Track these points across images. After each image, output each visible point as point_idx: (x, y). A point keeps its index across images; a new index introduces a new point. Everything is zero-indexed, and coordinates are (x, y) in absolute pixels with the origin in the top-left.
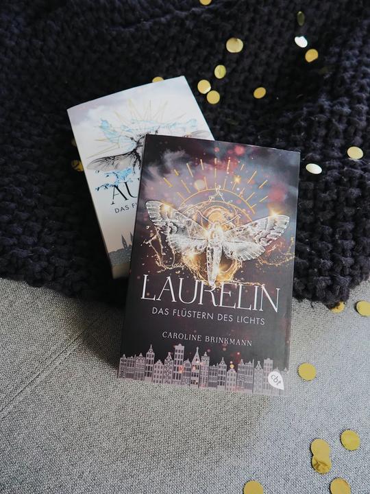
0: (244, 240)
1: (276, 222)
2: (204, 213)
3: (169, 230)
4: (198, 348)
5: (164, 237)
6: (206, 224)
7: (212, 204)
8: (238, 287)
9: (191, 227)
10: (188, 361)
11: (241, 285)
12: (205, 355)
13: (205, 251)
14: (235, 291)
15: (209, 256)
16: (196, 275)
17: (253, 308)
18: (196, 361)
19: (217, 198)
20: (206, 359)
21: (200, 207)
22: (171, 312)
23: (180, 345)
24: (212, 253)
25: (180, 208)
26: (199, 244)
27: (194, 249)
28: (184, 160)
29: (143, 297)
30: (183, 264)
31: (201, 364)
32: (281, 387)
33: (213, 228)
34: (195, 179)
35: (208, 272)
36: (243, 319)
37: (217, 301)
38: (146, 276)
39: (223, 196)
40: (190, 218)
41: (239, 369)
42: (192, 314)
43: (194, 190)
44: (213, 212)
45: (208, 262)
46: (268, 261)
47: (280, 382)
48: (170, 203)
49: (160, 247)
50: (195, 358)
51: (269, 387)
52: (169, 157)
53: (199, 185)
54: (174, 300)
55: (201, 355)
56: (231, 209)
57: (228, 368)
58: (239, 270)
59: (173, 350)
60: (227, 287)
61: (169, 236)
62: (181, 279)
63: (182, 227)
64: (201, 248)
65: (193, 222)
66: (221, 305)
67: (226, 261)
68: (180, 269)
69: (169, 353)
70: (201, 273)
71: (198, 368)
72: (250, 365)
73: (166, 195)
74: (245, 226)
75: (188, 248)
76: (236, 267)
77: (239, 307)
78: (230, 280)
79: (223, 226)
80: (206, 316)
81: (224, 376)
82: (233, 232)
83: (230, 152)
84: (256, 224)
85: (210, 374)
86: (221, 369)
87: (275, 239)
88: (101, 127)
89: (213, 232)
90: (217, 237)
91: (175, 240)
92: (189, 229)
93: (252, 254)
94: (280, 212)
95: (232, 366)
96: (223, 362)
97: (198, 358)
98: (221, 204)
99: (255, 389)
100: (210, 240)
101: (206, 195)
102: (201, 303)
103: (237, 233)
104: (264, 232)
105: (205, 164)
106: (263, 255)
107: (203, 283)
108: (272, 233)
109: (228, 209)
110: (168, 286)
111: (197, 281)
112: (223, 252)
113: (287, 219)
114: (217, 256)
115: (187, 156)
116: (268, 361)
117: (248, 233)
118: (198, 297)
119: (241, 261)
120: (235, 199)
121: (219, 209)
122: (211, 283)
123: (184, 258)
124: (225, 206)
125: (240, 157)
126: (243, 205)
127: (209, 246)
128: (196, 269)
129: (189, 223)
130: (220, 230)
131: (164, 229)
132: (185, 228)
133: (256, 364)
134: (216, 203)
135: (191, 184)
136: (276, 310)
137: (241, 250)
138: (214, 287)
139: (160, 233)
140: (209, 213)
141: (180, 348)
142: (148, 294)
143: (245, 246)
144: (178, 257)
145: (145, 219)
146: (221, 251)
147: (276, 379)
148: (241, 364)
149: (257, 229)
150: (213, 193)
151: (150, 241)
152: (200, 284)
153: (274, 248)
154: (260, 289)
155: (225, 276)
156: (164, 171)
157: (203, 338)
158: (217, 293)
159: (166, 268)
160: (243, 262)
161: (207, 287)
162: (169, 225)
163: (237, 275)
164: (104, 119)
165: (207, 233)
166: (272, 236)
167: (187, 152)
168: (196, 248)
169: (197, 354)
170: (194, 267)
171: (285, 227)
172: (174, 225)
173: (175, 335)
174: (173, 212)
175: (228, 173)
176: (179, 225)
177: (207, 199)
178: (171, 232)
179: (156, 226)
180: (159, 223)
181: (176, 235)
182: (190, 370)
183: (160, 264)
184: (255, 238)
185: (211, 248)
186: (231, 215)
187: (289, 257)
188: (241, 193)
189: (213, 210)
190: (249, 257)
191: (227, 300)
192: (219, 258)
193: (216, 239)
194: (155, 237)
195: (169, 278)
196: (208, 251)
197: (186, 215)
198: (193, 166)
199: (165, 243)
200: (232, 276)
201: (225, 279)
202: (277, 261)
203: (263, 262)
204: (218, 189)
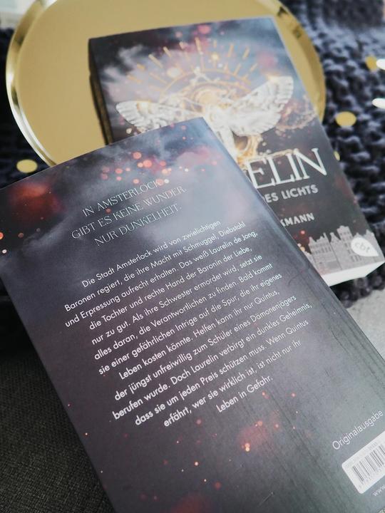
1: (278, 86)
2: (192, 97)
6: (199, 108)
7: (197, 87)
8: (268, 161)
9: (183, 116)
11: (270, 159)
14: (266, 167)
17: (295, 178)
19: (201, 80)
21: (184, 94)
24: (220, 135)
25: (161, 101)
28: (145, 53)
33: (209, 110)
34: (166, 69)
36: (290, 194)
39: (207, 76)
40: (176, 107)
41: (312, 250)
43: (169, 80)
44: (203, 94)
46: (290, 126)
47: (369, 248)
48: (146, 100)
52: (126, 55)
53: (174, 73)
56: (221, 86)
58: (261, 143)
60: (255, 165)
63: (172, 119)
65: (183, 111)
67: (241, 140)
72: (323, 240)
73: (138, 92)
74: (245, 98)
76: (255, 142)
77: (279, 182)
78: (254, 157)
79: (220, 105)
82: (235, 108)
83: (195, 33)
84: (257, 93)
87: (286, 102)
90: (218, 118)
92: (181, 118)
93: (267, 124)
94: (278, 74)
95: (302, 249)
98: (207, 85)
99: (342, 266)
101: (186, 80)
103: (239, 108)
104: (269, 98)
105: (171, 50)
106: (280, 121)
108: (279, 97)
109: (218, 87)
112: (233, 131)
114: (227, 138)
115: (146, 48)
116: (343, 230)
117: (252, 105)
119: (258, 134)
120: (222, 76)
121: (207, 90)
124: (214, 85)
125: (207, 35)
126: (233, 79)
129: (178, 113)
130: (218, 110)
131: (150, 127)
132: (175, 119)
133: (330, 238)
134: (200, 86)
135: (163, 74)
136: (324, 172)
137: (252, 123)
140: (198, 97)
143: (255, 118)
145: (123, 124)
146: (229, 131)
147: (363, 247)
148: (312, 242)
149: (260, 98)
150: (193, 76)
153: (289, 111)
154: (294, 157)
155: (246, 154)
156: (126, 70)
160: (261, 134)
162: (155, 121)
163: (261, 150)
166: (281, 100)
167: (145, 44)
171: (292, 88)
172: (162, 119)
174: (154, 108)
175: (201, 53)
176: (167, 118)
177: (188, 84)
180: (142, 123)
184: (263, 107)
185: (216, 130)
186: (224, 92)
187: (310, 116)
188: (226, 68)
189: (201, 93)
190: (265, 127)
191: (261, 179)
192: (232, 139)
193: (218, 120)
197: (171, 106)
198: (158, 56)
200: (255, 152)
201: (248, 158)
202: (300, 122)
203: (283, 128)
204: (197, 71)
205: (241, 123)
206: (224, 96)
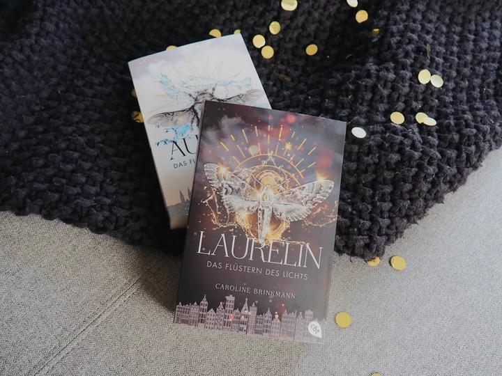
0: (292, 202)
1: (322, 186)
2: (257, 176)
3: (224, 191)
4: (247, 299)
5: (220, 198)
6: (258, 186)
7: (265, 168)
8: (286, 245)
9: (245, 189)
10: (237, 311)
11: (288, 244)
12: (253, 305)
13: (257, 211)
14: (283, 249)
15: (260, 216)
16: (248, 233)
17: (297, 264)
18: (245, 311)
19: (270, 163)
20: (254, 310)
21: (253, 171)
22: (224, 265)
23: (231, 296)
24: (263, 214)
25: (235, 172)
26: (251, 205)
27: (246, 210)
28: (241, 126)
29: (199, 252)
30: (237, 223)
31: (250, 313)
32: (319, 335)
33: (265, 191)
34: (249, 145)
35: (259, 231)
36: (288, 275)
37: (266, 258)
38: (202, 232)
39: (275, 161)
40: (244, 180)
41: (283, 319)
42: (243, 268)
43: (248, 155)
44: (266, 176)
45: (259, 221)
46: (313, 223)
47: (318, 331)
48: (226, 166)
49: (216, 206)
50: (244, 308)
51: (309, 335)
52: (226, 122)
53: (254, 151)
54: (227, 256)
55: (249, 305)
56: (281, 174)
57: (273, 318)
58: (287, 230)
59: (225, 300)
60: (276, 245)
61: (224, 197)
62: (234, 237)
63: (236, 189)
64: (253, 208)
65: (247, 184)
66: (269, 261)
67: (275, 221)
68: (234, 227)
69: (221, 303)
70: (252, 231)
71: (246, 317)
72: (293, 315)
73: (223, 158)
74: (294, 190)
75: (241, 208)
76: (284, 226)
77: (285, 263)
78: (278, 238)
79: (273, 189)
80: (255, 271)
81: (269, 324)
82: (283, 195)
83: (283, 120)
84: (304, 188)
85: (257, 322)
86: (266, 319)
87: (321, 202)
88: (161, 82)
89: (264, 195)
90: (268, 199)
91: (230, 200)
92: (243, 191)
93: (299, 215)
94: (326, 177)
95: (277, 316)
96: (269, 311)
97: (247, 308)
98: (272, 168)
99: (296, 337)
100: (261, 202)
101: (259, 159)
102: (251, 259)
103: (287, 196)
104: (311, 195)
105: (260, 131)
106: (309, 216)
107: (254, 241)
108: (318, 196)
109: (279, 173)
110: (222, 243)
111: (248, 239)
112: (273, 213)
113: (332, 184)
114: (267, 217)
115: (243, 122)
116: (309, 313)
117: (296, 196)
118: (248, 253)
119: (289, 222)
120: (286, 164)
121: (271, 173)
122: (261, 241)
123: (237, 217)
124: (276, 170)
125: (291, 125)
126: (292, 170)
127: (260, 207)
128: (248, 227)
129: (243, 185)
130: (271, 192)
131: (219, 190)
132: (239, 189)
133: (298, 314)
134: (268, 168)
135: (246, 149)
136: (318, 266)
137: (289, 212)
138: (264, 245)
139: (216, 193)
140: (262, 177)
141: (231, 298)
142: (204, 249)
143: (293, 208)
144: (232, 217)
145: (203, 180)
146: (271, 212)
147: (315, 329)
148: (285, 314)
149: (304, 193)
150: (265, 158)
151: (206, 201)
152: (251, 241)
153: (319, 210)
154: (304, 247)
155: (273, 235)
156: (221, 136)
157: (252, 291)
158: (266, 250)
159: (221, 226)
161: (258, 245)
162: (225, 186)
163: (285, 235)
164: (164, 74)
165: (259, 195)
166: (318, 199)
167: (244, 118)
168: (248, 208)
169: (246, 304)
170: (246, 225)
171: (330, 191)
172: (230, 186)
173: (227, 286)
174: (228, 175)
175: (280, 140)
176: (234, 187)
177: (260, 163)
178: (226, 194)
179: (213, 187)
180: (216, 184)
181: (230, 196)
182: (239, 318)
183: (215, 222)
184: (302, 201)
185: (262, 209)
186: (281, 179)
187: (332, 218)
188: (292, 158)
189: (265, 174)
190: (297, 218)
191: (275, 257)
192: (269, 218)
193: (267, 201)
194: (211, 197)
195: (223, 235)
196: (259, 212)
197: (241, 178)
198: (248, 132)
199: (221, 203)
200: (280, 235)
201: (273, 238)
202: (321, 223)
203: (308, 223)
204: (270, 154)
205: (282, 209)
206: (280, 182)
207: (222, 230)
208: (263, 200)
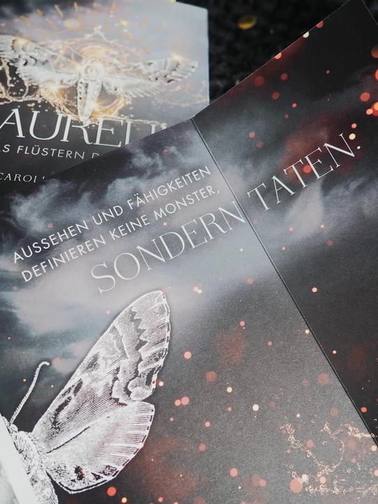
0: (134, 77)
1: (179, 64)
2: (77, 48)
3: (22, 62)
5: (13, 69)
6: (79, 59)
7: (89, 41)
8: (126, 124)
11: (129, 123)
13: (76, 84)
14: (121, 128)
15: (81, 90)
16: (60, 109)
19: (98, 36)
21: (71, 43)
22: (13, 149)
24: (86, 87)
25: (42, 43)
27: (58, 82)
30: (41, 96)
33: (89, 63)
34: (64, 19)
35: (79, 107)
37: (92, 139)
39: (105, 35)
40: (55, 51)
42: (50, 152)
43: (62, 28)
44: (90, 49)
45: (79, 96)
46: (171, 100)
49: (6, 77)
53: (70, 24)
54: (21, 136)
56: (115, 47)
58: (127, 106)
60: (108, 123)
61: (21, 68)
62: (36, 112)
63: (43, 60)
64: (69, 81)
65: (60, 56)
66: (97, 143)
68: (36, 102)
70: (68, 107)
73: (23, 31)
74: (135, 64)
75: (50, 81)
76: (123, 102)
78: (112, 116)
79: (104, 63)
80: (73, 155)
82: (118, 69)
84: (151, 63)
87: (179, 80)
89: (88, 67)
90: (94, 72)
92: (53, 63)
93: (146, 92)
98: (100, 42)
100: (83, 75)
101: (80, 32)
102: (65, 140)
103: (123, 70)
104: (163, 71)
105: (80, 7)
107: (70, 117)
109: (111, 47)
110: (13, 120)
111: (61, 115)
112: (103, 88)
113: (195, 63)
114: (94, 91)
117: (139, 71)
118: (61, 133)
119: (130, 97)
120: (122, 39)
121: (98, 47)
124: (108, 45)
127: (82, 80)
128: (61, 102)
129: (53, 57)
130: (98, 65)
131: (14, 61)
132: (47, 61)
134: (94, 41)
135: (59, 22)
137: (130, 87)
138: (87, 123)
140: (84, 49)
143: (136, 83)
144: (33, 89)
146: (99, 86)
149: (152, 68)
150: (90, 31)
152: (64, 120)
153: (178, 88)
154: (158, 128)
155: (104, 111)
158: (92, 129)
159: (13, 100)
160: (133, 99)
161: (77, 123)
162: (23, 57)
163: (124, 112)
165: (80, 68)
166: (175, 76)
170: (56, 100)
172: (32, 57)
173: (18, 177)
174: (30, 46)
175: (112, 16)
176: (38, 58)
177: (82, 36)
178: (25, 65)
179: (4, 58)
181: (32, 68)
184: (150, 77)
185: (84, 82)
186: (116, 53)
187: (201, 99)
189: (91, 47)
191: (108, 137)
192: (97, 93)
193: (92, 74)
195: (16, 110)
196: (79, 85)
198: (63, 8)
199: (15, 75)
200: (116, 112)
201: (105, 115)
202: (184, 102)
203: (161, 101)
204: (98, 28)
205: (117, 83)
206: (113, 56)
207: (14, 105)
208: (86, 72)
